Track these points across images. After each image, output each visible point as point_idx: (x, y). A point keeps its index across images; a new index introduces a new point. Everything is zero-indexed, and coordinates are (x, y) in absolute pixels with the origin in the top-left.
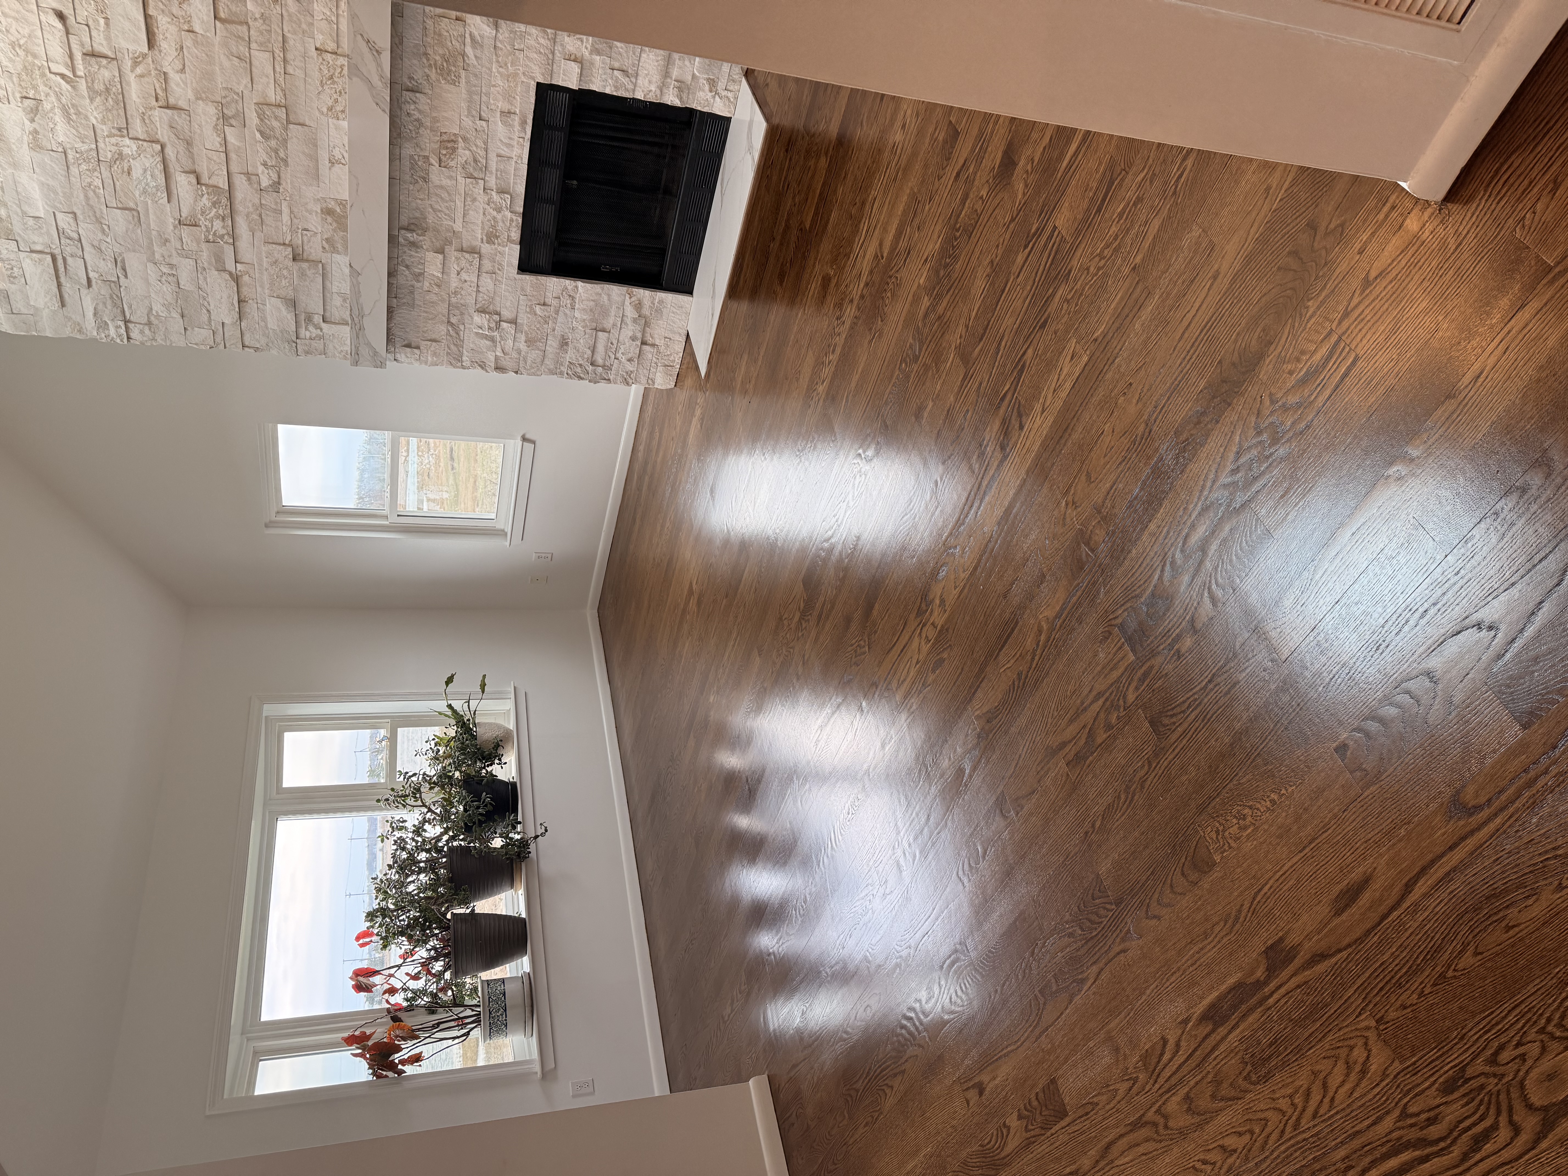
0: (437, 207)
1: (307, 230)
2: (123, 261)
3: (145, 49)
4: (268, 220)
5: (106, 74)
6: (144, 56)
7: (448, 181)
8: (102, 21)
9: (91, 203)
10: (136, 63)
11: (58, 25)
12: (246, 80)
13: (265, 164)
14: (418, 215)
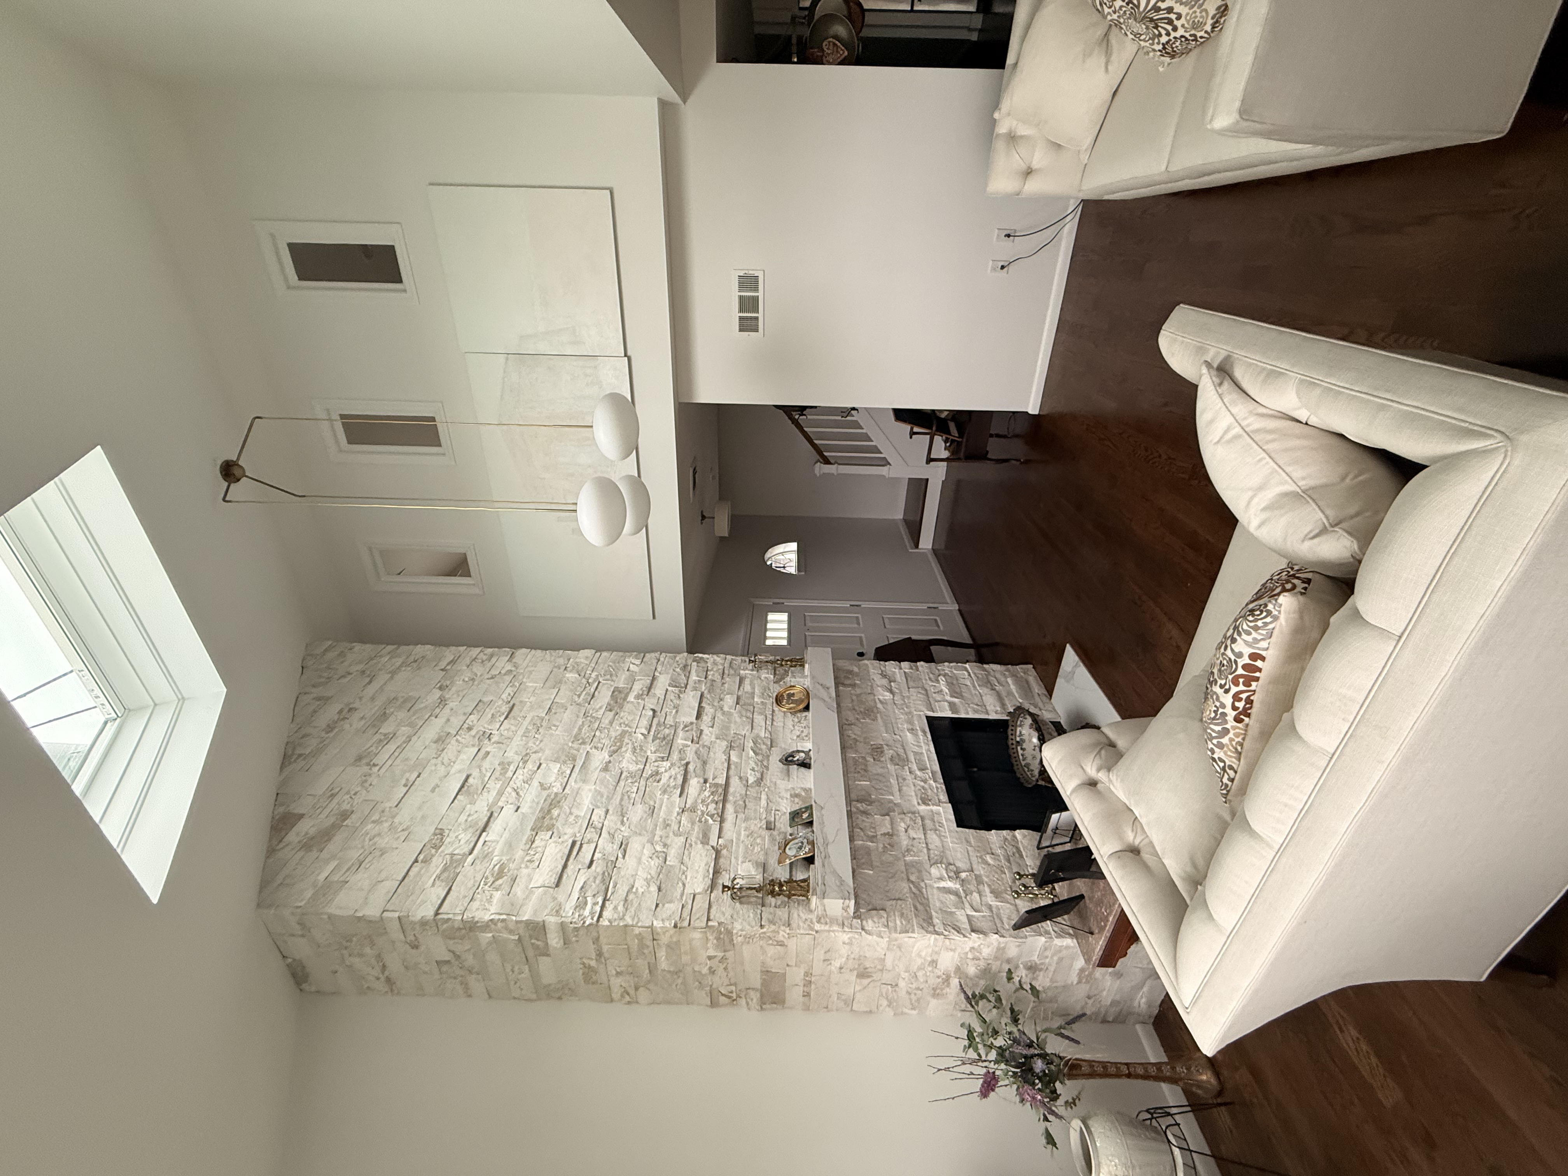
0: (877, 787)
1: (778, 811)
2: (627, 845)
3: (694, 719)
4: (750, 805)
5: (667, 731)
6: (692, 723)
7: (881, 770)
8: (674, 711)
9: (623, 803)
10: (686, 726)
11: (651, 713)
12: (749, 727)
13: (753, 770)
14: (863, 793)
